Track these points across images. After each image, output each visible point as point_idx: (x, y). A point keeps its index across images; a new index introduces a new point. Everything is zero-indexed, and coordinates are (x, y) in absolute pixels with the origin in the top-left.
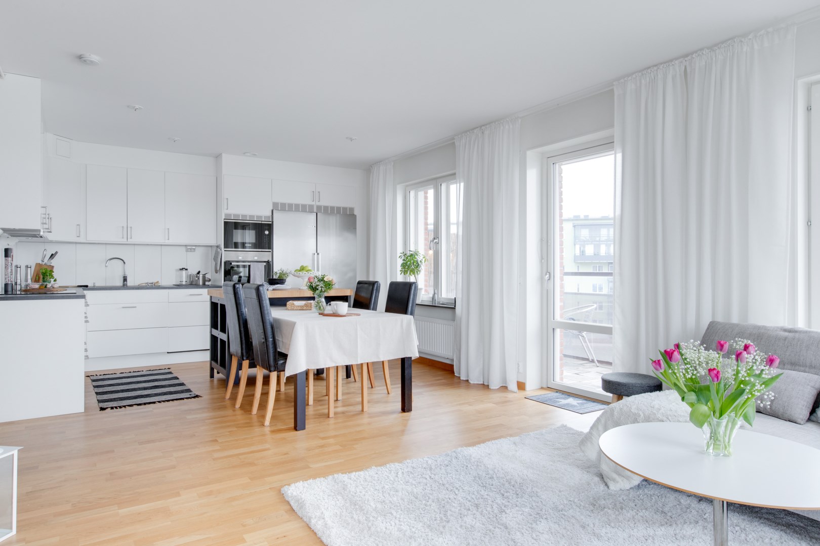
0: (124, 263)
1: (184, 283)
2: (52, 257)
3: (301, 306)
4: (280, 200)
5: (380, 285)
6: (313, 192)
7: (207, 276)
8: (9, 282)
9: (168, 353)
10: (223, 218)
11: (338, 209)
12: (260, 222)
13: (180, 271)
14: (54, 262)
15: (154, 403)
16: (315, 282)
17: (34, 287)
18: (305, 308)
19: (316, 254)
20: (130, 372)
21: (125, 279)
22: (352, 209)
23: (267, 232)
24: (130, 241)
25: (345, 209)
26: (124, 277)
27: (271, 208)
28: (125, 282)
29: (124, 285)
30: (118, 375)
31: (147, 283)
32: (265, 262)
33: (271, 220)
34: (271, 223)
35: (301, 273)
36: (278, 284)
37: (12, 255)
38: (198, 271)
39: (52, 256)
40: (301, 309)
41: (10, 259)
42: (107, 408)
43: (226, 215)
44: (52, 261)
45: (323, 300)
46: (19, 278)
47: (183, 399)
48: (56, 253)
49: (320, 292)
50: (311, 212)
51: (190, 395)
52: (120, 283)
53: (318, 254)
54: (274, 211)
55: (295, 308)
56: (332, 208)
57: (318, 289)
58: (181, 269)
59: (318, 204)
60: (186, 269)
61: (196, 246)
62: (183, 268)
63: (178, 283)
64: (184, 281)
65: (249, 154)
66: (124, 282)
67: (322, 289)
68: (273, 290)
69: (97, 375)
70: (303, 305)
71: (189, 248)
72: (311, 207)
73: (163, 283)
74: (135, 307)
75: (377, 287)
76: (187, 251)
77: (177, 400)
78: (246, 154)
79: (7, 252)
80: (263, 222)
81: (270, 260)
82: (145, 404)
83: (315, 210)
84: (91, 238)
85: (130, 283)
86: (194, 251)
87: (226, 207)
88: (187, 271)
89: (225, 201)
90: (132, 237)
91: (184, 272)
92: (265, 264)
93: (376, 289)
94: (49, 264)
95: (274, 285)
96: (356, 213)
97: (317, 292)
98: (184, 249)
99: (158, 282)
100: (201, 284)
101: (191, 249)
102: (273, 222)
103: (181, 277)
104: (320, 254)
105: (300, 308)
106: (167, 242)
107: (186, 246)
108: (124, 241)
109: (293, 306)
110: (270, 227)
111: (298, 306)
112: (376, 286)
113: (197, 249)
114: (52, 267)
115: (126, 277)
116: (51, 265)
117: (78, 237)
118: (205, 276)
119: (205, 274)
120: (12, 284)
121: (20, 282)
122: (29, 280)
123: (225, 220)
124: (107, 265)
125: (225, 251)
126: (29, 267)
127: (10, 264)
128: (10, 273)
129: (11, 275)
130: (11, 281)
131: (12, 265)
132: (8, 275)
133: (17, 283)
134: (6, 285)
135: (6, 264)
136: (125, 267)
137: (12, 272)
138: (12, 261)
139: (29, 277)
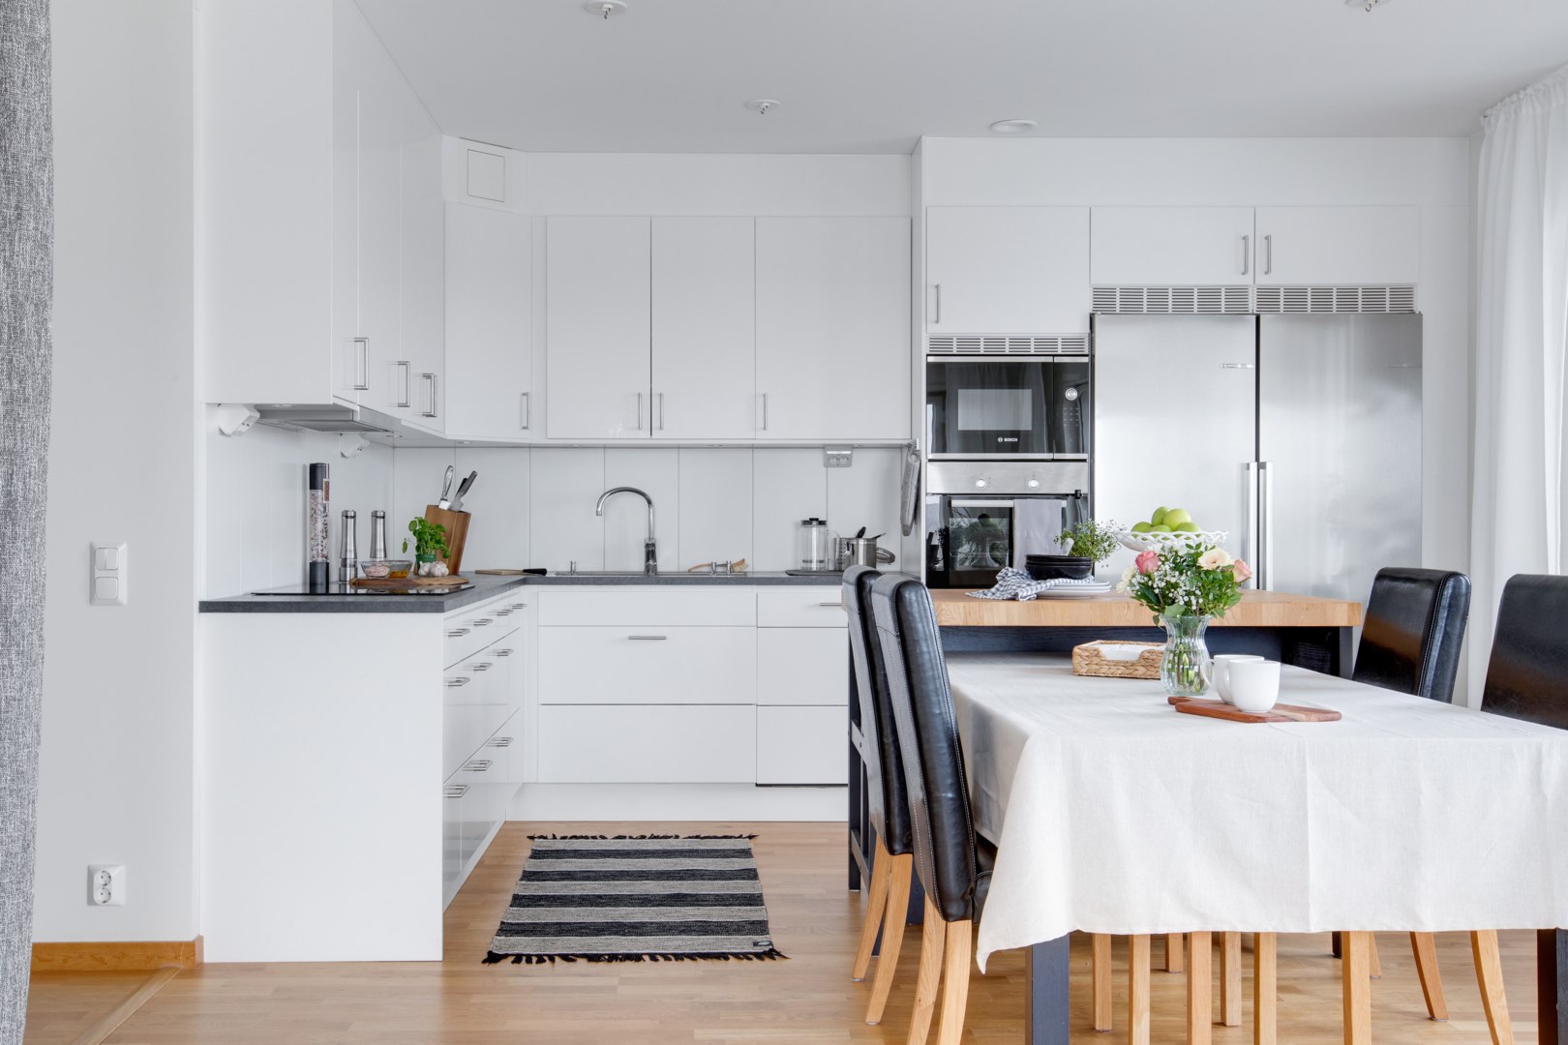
0: (650, 502)
1: (814, 566)
2: (464, 487)
3: (1126, 664)
4: (1120, 276)
5: (1468, 587)
6: (1244, 238)
7: (880, 543)
8: (320, 560)
9: (757, 785)
10: (925, 349)
11: (1347, 295)
12: (1049, 360)
13: (804, 530)
14: (469, 503)
15: (638, 958)
16: (1162, 575)
17: (376, 575)
18: (1141, 671)
19: (1254, 466)
20: (643, 837)
21: (651, 553)
22: (1403, 294)
23: (1071, 394)
24: (659, 438)
25: (1374, 294)
26: (647, 545)
27: (1089, 309)
28: (651, 562)
29: (648, 568)
30: (611, 845)
31: (711, 565)
32: (1064, 496)
33: (1086, 352)
34: (1086, 360)
35: (1149, 536)
36: (1059, 575)
37: (327, 484)
38: (860, 528)
39: (465, 485)
40: (1129, 672)
41: (320, 493)
42: (506, 956)
43: (934, 342)
44: (463, 499)
45: (1200, 644)
46: (350, 547)
47: (724, 956)
48: (474, 475)
49: (1184, 614)
50: (1237, 311)
51: (756, 944)
52: (637, 565)
53: (1261, 466)
54: (1097, 318)
55: (1105, 669)
56: (1322, 295)
57: (1173, 602)
58: (805, 523)
59: (1265, 281)
60: (822, 523)
61: (852, 447)
62: (812, 520)
63: (800, 566)
64: (815, 559)
65: (1006, 128)
66: (648, 560)
67: (1188, 604)
68: (1039, 597)
69: (554, 837)
70: (1135, 658)
71: (833, 456)
72: (1237, 294)
73: (759, 566)
74: (664, 638)
75: (1455, 596)
76: (827, 465)
77: (705, 956)
78: (998, 128)
79: (315, 475)
80: (1057, 360)
81: (1085, 490)
82: (613, 958)
83: (1252, 306)
84: (559, 433)
85: (665, 563)
86: (849, 465)
87: (932, 316)
88: (822, 528)
89: (932, 292)
90: (665, 426)
91: (815, 530)
92: (1064, 503)
93: (1450, 605)
94: (456, 508)
95: (1045, 579)
96: (1420, 305)
97: (1170, 610)
98: (817, 457)
99: (744, 560)
101: (838, 457)
102: (1093, 357)
103: (808, 547)
104: (1268, 465)
105: (1121, 670)
106: (763, 438)
107: (824, 447)
108: (644, 437)
109: (1096, 660)
110: (1083, 375)
111: (1117, 663)
112: (1448, 592)
113: (857, 456)
114: (466, 516)
115: (654, 545)
116: (462, 510)
117: (524, 428)
118: (875, 545)
119: (876, 538)
120: (328, 564)
121: (356, 557)
122: (378, 553)
123: (931, 359)
124: (599, 509)
125: (930, 461)
126: (380, 517)
127: (321, 509)
128: (321, 534)
129: (324, 538)
130: (324, 556)
131: (327, 511)
132: (317, 540)
133: (348, 560)
134: (313, 566)
135: (313, 506)
136: (651, 517)
137: (327, 531)
138: (323, 499)
139: (380, 545)
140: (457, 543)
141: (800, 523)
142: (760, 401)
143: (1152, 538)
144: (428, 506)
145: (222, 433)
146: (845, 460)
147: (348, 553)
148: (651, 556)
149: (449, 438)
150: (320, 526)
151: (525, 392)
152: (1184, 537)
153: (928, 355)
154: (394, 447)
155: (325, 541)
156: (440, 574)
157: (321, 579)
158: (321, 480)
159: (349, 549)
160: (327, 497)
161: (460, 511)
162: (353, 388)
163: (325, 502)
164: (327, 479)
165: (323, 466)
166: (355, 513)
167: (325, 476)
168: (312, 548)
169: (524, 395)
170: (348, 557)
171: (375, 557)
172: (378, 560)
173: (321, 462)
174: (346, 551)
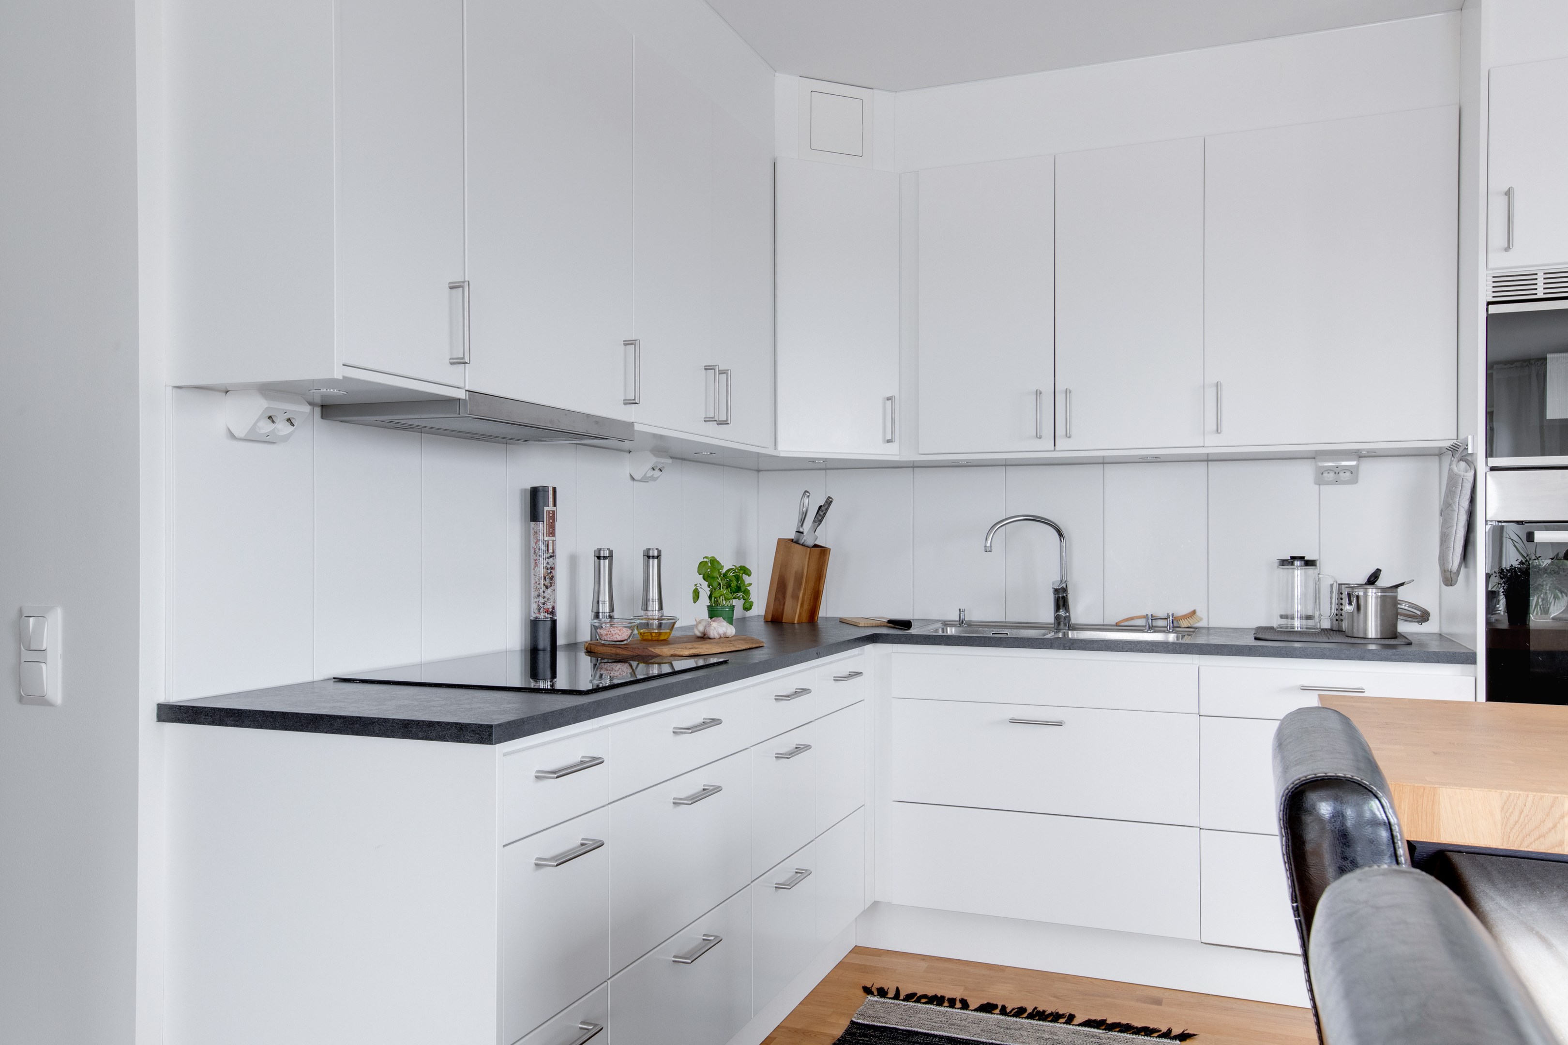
1: (1297, 624)
2: (820, 516)
7: (1402, 594)
8: (542, 616)
9: (1202, 944)
10: (1486, 293)
13: (1284, 572)
17: (610, 638)
21: (1061, 600)
24: (1066, 448)
26: (1056, 591)
28: (1062, 612)
31: (1146, 617)
37: (553, 516)
38: (1371, 570)
41: (542, 527)
43: (1499, 281)
44: (819, 530)
48: (830, 501)
52: (1044, 615)
58: (1283, 562)
60: (1310, 563)
61: (1359, 455)
62: (1294, 558)
64: (1298, 616)
66: (1057, 608)
69: (897, 994)
71: (1329, 470)
74: (1059, 724)
76: (1320, 480)
79: (539, 503)
86: (1354, 480)
87: (1498, 237)
88: (1310, 570)
89: (1498, 205)
90: (1073, 432)
91: (1298, 573)
94: (813, 542)
98: (1306, 471)
100: (1372, 629)
101: (1337, 471)
103: (1288, 596)
106: (1215, 444)
107: (1314, 456)
108: (1042, 448)
113: (1367, 468)
115: (1065, 590)
116: (817, 543)
117: (888, 441)
118: (1396, 597)
119: (1397, 586)
120: (554, 623)
121: (612, 609)
122: (651, 599)
123: (1493, 309)
124: (988, 544)
125: (1493, 469)
126: (653, 557)
127: (543, 547)
128: (542, 582)
129: (547, 587)
130: (547, 611)
131: (551, 551)
132: (537, 589)
133: (601, 615)
134: (534, 624)
135: (533, 544)
136: (1064, 554)
137: (552, 578)
138: (548, 535)
139: (654, 594)
140: (811, 584)
141: (1277, 563)
142: (1211, 393)
144: (779, 539)
145: (232, 436)
146: (1348, 474)
147: (601, 605)
148: (1061, 603)
149: (782, 455)
150: (542, 571)
151: (889, 395)
153: (1489, 303)
154: (759, 471)
155: (549, 590)
156: (717, 636)
157: (544, 642)
158: (546, 509)
159: (601, 599)
160: (552, 532)
161: (816, 546)
162: (448, 361)
163: (550, 539)
164: (551, 508)
165: (554, 489)
166: (611, 552)
167: (555, 505)
168: (533, 600)
169: (888, 399)
170: (601, 610)
171: (646, 610)
172: (650, 613)
173: (550, 484)
174: (598, 602)
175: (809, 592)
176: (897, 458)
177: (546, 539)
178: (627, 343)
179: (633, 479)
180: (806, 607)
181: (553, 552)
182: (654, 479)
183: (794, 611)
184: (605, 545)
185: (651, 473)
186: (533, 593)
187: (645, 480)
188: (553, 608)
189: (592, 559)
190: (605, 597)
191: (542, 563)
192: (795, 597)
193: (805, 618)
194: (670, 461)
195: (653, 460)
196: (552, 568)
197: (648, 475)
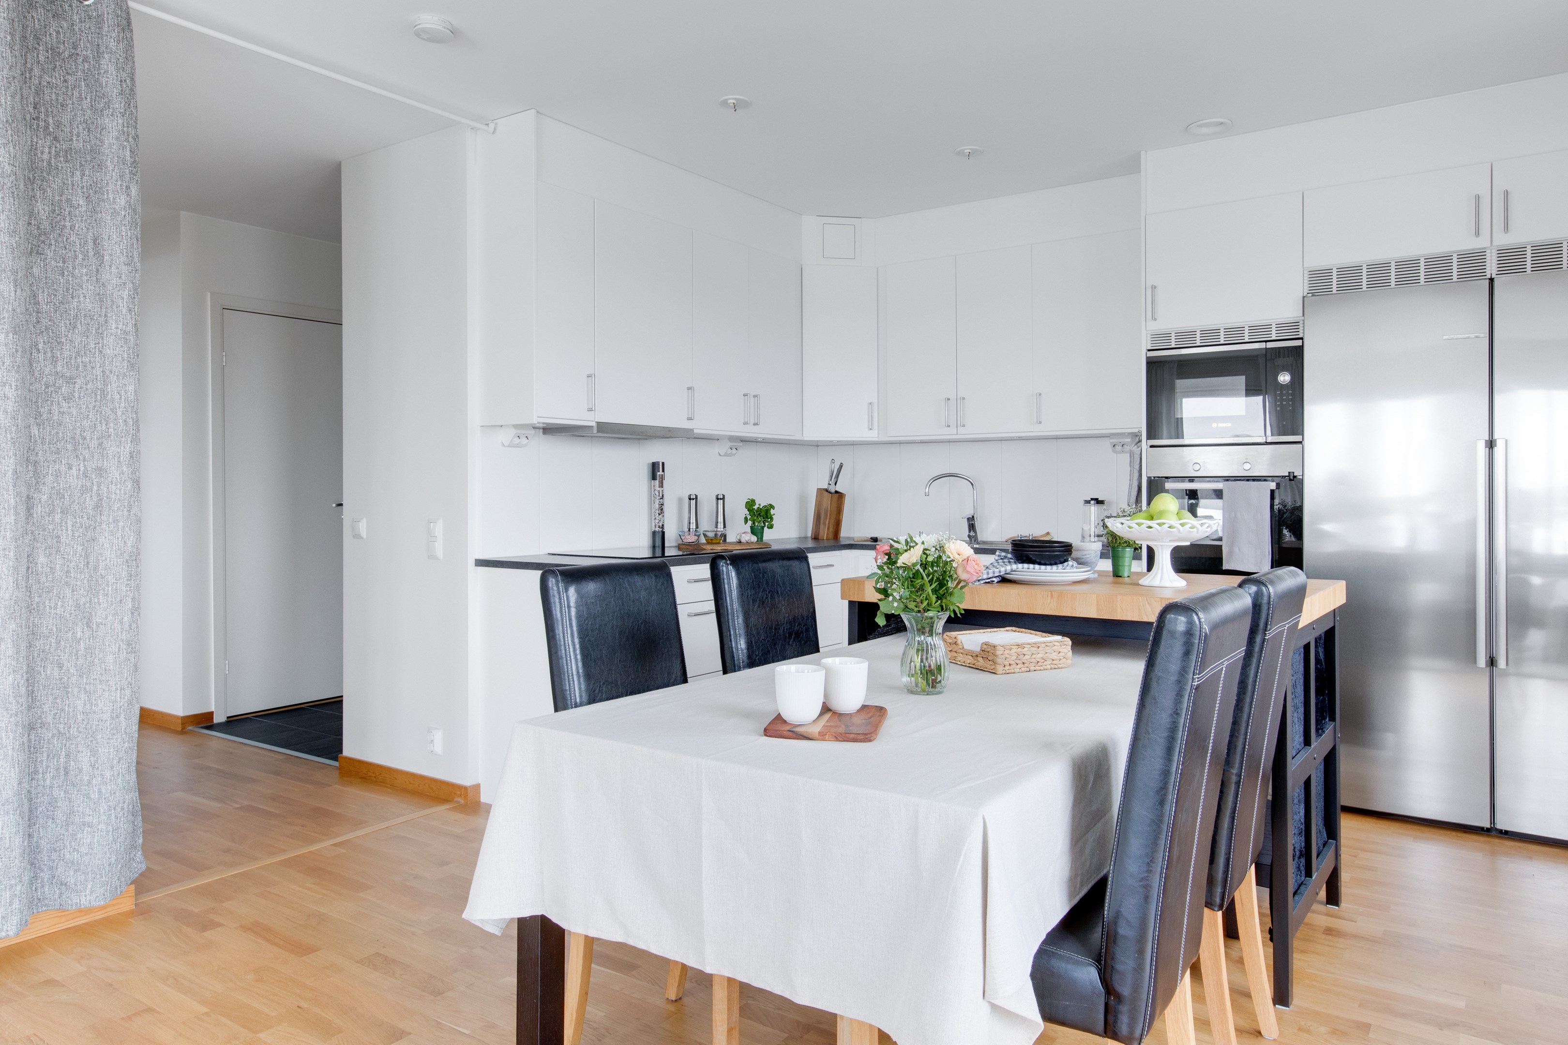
0: (974, 484)
2: (838, 475)
6: (1478, 197)
8: (657, 529)
10: (1147, 346)
12: (1263, 346)
13: (1087, 508)
14: (842, 485)
17: (689, 541)
21: (974, 524)
23: (1285, 379)
24: (965, 433)
26: (968, 519)
27: (1304, 293)
28: (972, 531)
29: (972, 541)
33: (1297, 336)
34: (1298, 344)
37: (661, 476)
39: (839, 473)
41: (657, 482)
43: (1153, 337)
44: (839, 483)
48: (841, 466)
53: (1492, 444)
58: (1087, 502)
60: (1101, 502)
62: (1093, 499)
66: (969, 531)
71: (1118, 444)
72: (1472, 259)
76: (1111, 450)
79: (656, 470)
80: (1270, 345)
81: (1299, 472)
83: (1491, 269)
84: (896, 432)
85: (984, 536)
87: (1150, 314)
89: (1150, 293)
90: (967, 424)
91: (1094, 508)
92: (1272, 485)
103: (1089, 521)
106: (1036, 430)
108: (950, 433)
110: (1294, 358)
114: (840, 496)
115: (974, 519)
116: (838, 490)
117: (871, 429)
120: (663, 533)
121: (697, 527)
122: (719, 524)
123: (1151, 354)
124: (928, 492)
125: (1147, 447)
126: (721, 499)
127: (657, 494)
128: (657, 512)
129: (659, 514)
130: (659, 527)
131: (661, 495)
132: (655, 516)
133: (691, 530)
134: (654, 533)
135: (653, 493)
136: (975, 497)
137: (662, 509)
138: (659, 487)
139: (721, 519)
140: (834, 516)
142: (1036, 399)
143: (1157, 527)
144: (817, 489)
145: (503, 445)
147: (691, 525)
148: (972, 528)
149: (805, 439)
150: (657, 506)
151: (870, 402)
152: (1189, 525)
153: (1146, 351)
155: (661, 516)
156: (745, 541)
157: (658, 543)
158: (658, 473)
159: (691, 521)
160: (661, 485)
161: (836, 492)
162: (586, 410)
163: (661, 489)
164: (661, 473)
165: (663, 464)
166: (696, 496)
167: (663, 471)
168: (653, 521)
169: (870, 404)
170: (691, 528)
171: (717, 528)
172: (719, 529)
173: (661, 461)
174: (690, 523)
175: (833, 521)
176: (876, 439)
177: (659, 489)
178: (689, 389)
179: (720, 455)
180: (831, 529)
181: (663, 496)
182: (731, 455)
183: (824, 533)
184: (693, 493)
185: (729, 451)
186: (653, 518)
187: (726, 455)
188: (663, 525)
189: (687, 500)
190: (693, 520)
191: (657, 502)
192: (824, 524)
193: (831, 536)
194: (741, 444)
195: (730, 444)
196: (662, 505)
197: (728, 453)
